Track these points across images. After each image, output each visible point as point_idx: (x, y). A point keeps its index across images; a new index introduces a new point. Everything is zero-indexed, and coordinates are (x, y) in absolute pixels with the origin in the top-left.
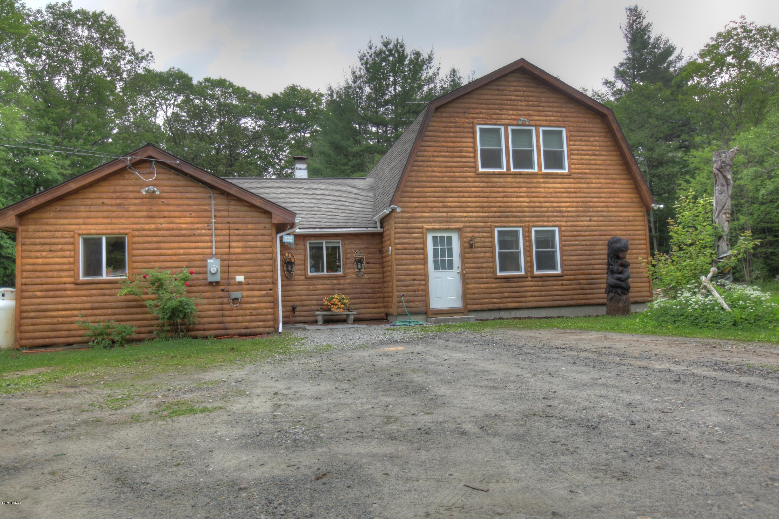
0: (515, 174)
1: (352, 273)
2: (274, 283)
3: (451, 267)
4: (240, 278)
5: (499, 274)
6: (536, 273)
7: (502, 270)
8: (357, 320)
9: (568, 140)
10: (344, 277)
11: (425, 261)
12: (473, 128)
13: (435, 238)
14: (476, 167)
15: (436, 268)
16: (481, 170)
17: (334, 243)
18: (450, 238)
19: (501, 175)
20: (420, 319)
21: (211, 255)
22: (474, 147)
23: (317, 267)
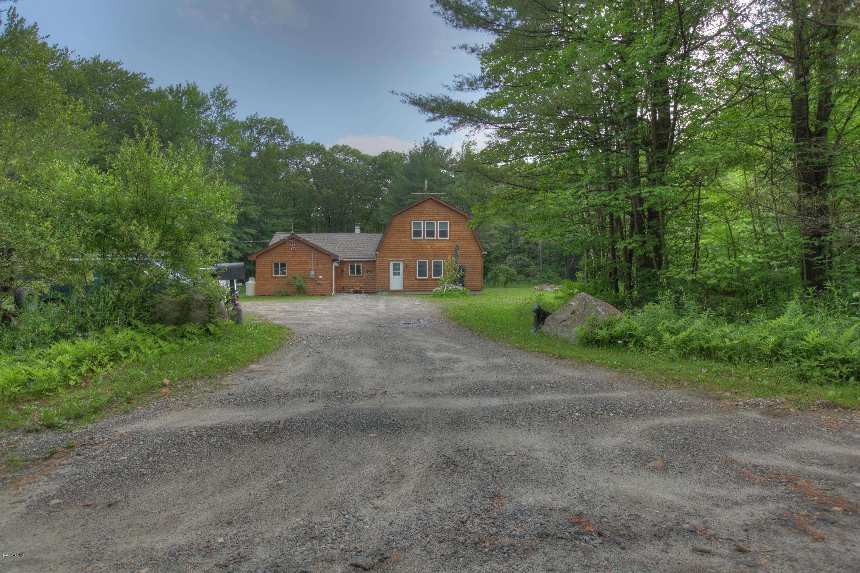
0: (426, 240)
1: (366, 275)
2: (332, 279)
3: (399, 274)
4: (321, 277)
5: (418, 277)
6: (433, 277)
7: (419, 276)
8: (365, 293)
9: (450, 226)
10: (362, 277)
11: (389, 272)
12: (410, 222)
13: (394, 264)
14: (410, 237)
15: (394, 274)
16: (412, 238)
17: (359, 264)
18: (399, 264)
19: (421, 240)
20: (386, 293)
21: (312, 269)
22: (410, 229)
23: (353, 273)
